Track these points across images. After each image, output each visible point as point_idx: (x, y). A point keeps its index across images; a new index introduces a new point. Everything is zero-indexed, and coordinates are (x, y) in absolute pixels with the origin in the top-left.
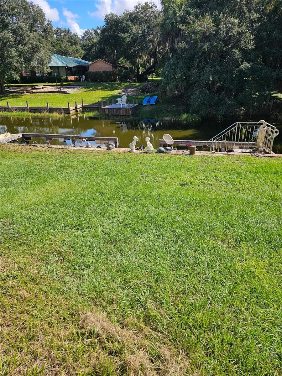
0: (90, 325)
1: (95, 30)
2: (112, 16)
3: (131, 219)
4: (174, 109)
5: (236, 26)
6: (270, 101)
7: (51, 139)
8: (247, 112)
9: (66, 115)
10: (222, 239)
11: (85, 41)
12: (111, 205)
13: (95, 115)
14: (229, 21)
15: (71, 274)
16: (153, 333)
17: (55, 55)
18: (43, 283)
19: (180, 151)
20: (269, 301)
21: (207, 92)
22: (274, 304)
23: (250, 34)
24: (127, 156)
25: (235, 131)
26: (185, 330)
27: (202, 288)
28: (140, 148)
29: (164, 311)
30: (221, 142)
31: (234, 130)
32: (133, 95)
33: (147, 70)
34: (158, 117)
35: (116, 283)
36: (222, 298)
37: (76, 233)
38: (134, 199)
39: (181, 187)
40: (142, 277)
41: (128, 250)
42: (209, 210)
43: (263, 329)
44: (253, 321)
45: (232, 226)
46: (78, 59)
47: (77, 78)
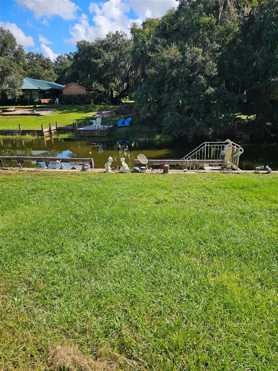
0: (60, 361)
1: (67, 55)
2: (84, 43)
3: (106, 241)
4: (148, 130)
5: (201, 55)
6: (234, 122)
7: (22, 162)
8: (215, 132)
9: (39, 137)
10: (196, 255)
11: (58, 65)
12: (85, 227)
13: (69, 137)
14: (194, 50)
15: (41, 305)
16: (128, 361)
17: (27, 78)
18: (8, 318)
19: (154, 170)
20: (241, 315)
21: (177, 114)
22: (246, 318)
23: (213, 62)
24: (102, 177)
25: (205, 150)
26: (161, 354)
27: (177, 307)
28: (116, 168)
29: (139, 336)
30: (192, 160)
31: (203, 149)
32: (108, 117)
33: (120, 94)
34: (133, 138)
35: (89, 311)
36: (197, 316)
37: (47, 259)
38: (110, 219)
39: (156, 205)
40: (117, 301)
41: (103, 273)
42: (183, 227)
43: (237, 345)
44: (226, 337)
45: (204, 242)
46: (51, 83)
47: (50, 101)
